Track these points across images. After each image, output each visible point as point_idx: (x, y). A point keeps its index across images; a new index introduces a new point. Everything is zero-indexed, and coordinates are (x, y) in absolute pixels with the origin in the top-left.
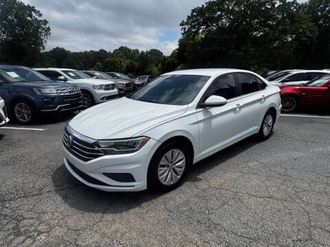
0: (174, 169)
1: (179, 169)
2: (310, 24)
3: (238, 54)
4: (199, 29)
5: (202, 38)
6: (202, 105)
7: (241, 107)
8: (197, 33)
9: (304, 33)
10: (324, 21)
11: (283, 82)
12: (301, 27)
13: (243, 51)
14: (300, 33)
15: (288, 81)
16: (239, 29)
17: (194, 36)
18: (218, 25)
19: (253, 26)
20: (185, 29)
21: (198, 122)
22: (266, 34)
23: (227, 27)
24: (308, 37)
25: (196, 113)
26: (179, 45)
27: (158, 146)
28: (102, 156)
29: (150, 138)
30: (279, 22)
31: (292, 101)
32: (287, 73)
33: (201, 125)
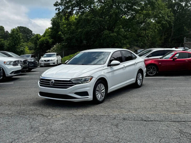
0: (101, 93)
1: (103, 94)
2: (167, 10)
3: (112, 34)
4: (72, 10)
5: (76, 19)
6: (109, 65)
7: (125, 67)
8: (71, 13)
9: (163, 17)
10: (178, 7)
11: (148, 57)
12: (160, 13)
13: (115, 32)
14: (160, 17)
15: (151, 56)
16: (111, 13)
17: (69, 16)
18: (90, 7)
19: (121, 10)
20: (59, 9)
21: (109, 72)
22: (134, 18)
23: (100, 10)
24: (167, 21)
25: (108, 68)
26: (52, 24)
27: (96, 81)
28: (74, 85)
29: (93, 77)
30: (143, 7)
31: (154, 68)
32: (150, 51)
33: (110, 74)
